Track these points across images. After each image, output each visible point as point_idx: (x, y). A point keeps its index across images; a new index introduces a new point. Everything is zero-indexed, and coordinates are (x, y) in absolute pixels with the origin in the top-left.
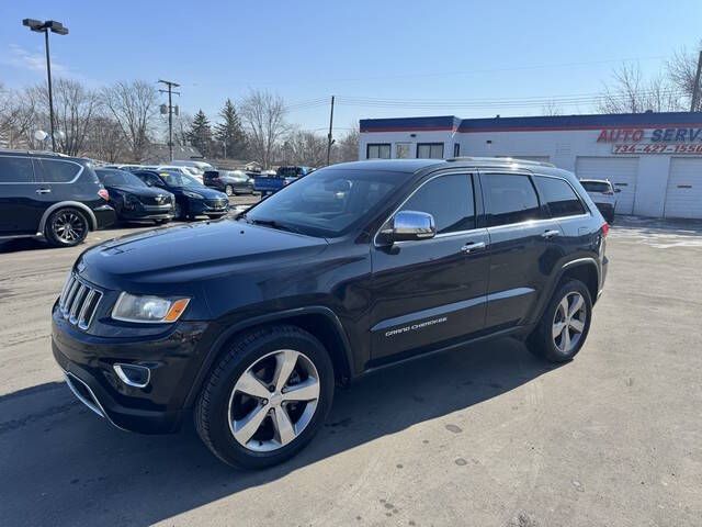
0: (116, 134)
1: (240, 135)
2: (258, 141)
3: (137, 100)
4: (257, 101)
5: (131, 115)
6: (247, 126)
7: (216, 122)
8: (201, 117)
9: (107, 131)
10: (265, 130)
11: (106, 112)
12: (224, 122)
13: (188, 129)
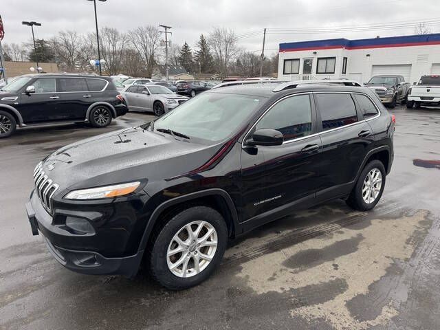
0: (137, 60)
1: (209, 57)
2: (219, 60)
3: (149, 38)
4: (218, 34)
5: (146, 48)
6: (212, 51)
7: (195, 49)
8: (186, 47)
9: (133, 58)
10: (223, 53)
11: (132, 46)
12: (199, 49)
13: (178, 55)
